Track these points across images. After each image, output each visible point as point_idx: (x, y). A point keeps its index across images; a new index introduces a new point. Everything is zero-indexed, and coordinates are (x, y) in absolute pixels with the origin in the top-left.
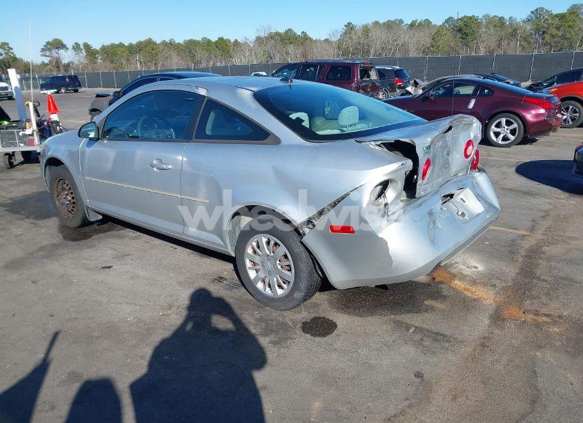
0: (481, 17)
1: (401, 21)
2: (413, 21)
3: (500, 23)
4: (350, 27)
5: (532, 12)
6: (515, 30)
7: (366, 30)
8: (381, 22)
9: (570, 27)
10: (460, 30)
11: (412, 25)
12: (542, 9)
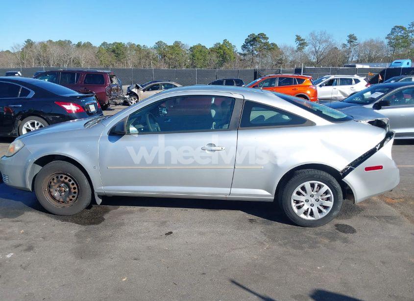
0: (126, 43)
1: (69, 42)
2: (79, 43)
3: (138, 49)
4: (30, 44)
5: (156, 43)
6: (148, 53)
7: (44, 46)
8: (54, 41)
9: (178, 54)
10: (114, 51)
11: (79, 45)
12: (161, 42)
